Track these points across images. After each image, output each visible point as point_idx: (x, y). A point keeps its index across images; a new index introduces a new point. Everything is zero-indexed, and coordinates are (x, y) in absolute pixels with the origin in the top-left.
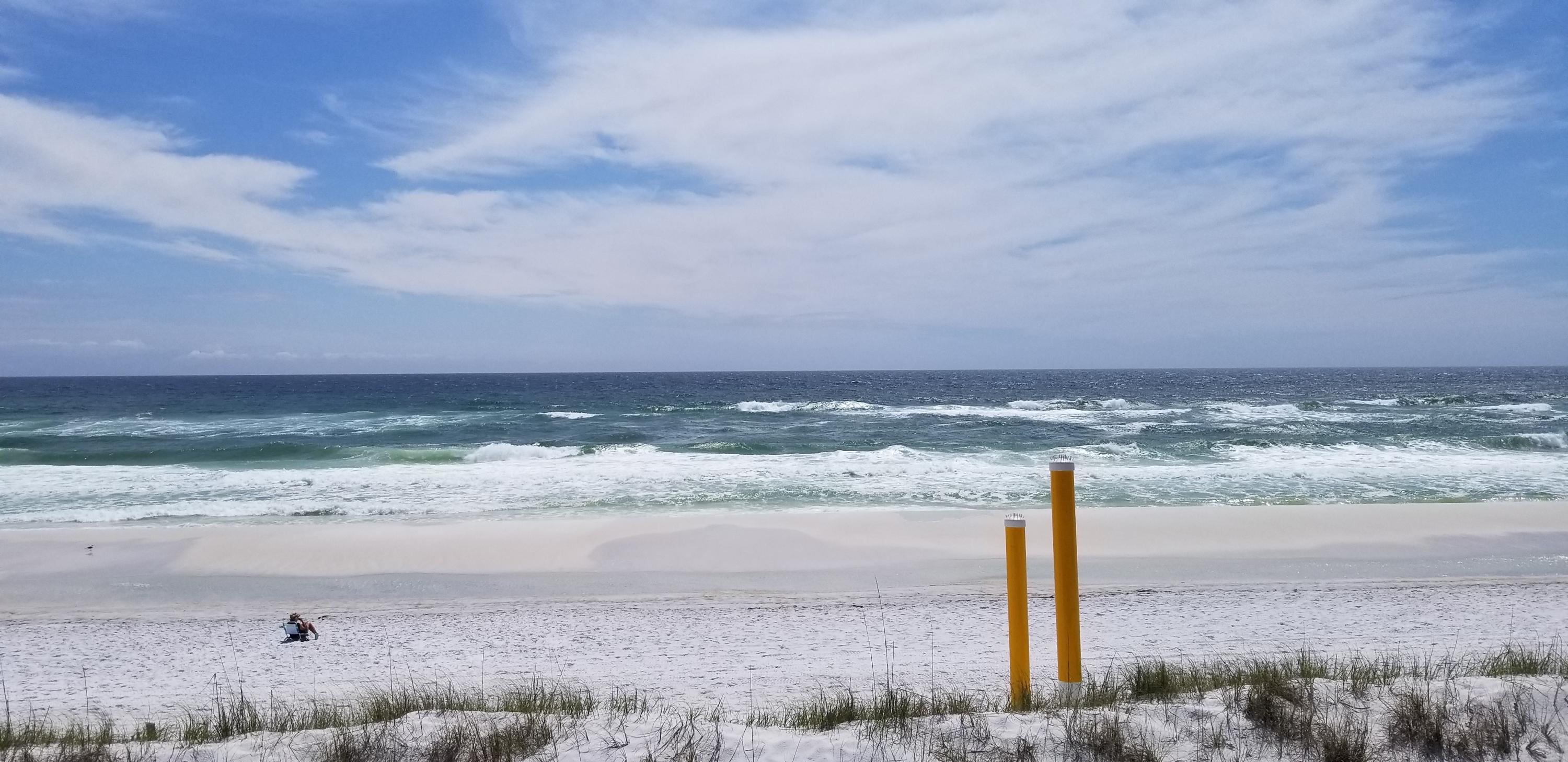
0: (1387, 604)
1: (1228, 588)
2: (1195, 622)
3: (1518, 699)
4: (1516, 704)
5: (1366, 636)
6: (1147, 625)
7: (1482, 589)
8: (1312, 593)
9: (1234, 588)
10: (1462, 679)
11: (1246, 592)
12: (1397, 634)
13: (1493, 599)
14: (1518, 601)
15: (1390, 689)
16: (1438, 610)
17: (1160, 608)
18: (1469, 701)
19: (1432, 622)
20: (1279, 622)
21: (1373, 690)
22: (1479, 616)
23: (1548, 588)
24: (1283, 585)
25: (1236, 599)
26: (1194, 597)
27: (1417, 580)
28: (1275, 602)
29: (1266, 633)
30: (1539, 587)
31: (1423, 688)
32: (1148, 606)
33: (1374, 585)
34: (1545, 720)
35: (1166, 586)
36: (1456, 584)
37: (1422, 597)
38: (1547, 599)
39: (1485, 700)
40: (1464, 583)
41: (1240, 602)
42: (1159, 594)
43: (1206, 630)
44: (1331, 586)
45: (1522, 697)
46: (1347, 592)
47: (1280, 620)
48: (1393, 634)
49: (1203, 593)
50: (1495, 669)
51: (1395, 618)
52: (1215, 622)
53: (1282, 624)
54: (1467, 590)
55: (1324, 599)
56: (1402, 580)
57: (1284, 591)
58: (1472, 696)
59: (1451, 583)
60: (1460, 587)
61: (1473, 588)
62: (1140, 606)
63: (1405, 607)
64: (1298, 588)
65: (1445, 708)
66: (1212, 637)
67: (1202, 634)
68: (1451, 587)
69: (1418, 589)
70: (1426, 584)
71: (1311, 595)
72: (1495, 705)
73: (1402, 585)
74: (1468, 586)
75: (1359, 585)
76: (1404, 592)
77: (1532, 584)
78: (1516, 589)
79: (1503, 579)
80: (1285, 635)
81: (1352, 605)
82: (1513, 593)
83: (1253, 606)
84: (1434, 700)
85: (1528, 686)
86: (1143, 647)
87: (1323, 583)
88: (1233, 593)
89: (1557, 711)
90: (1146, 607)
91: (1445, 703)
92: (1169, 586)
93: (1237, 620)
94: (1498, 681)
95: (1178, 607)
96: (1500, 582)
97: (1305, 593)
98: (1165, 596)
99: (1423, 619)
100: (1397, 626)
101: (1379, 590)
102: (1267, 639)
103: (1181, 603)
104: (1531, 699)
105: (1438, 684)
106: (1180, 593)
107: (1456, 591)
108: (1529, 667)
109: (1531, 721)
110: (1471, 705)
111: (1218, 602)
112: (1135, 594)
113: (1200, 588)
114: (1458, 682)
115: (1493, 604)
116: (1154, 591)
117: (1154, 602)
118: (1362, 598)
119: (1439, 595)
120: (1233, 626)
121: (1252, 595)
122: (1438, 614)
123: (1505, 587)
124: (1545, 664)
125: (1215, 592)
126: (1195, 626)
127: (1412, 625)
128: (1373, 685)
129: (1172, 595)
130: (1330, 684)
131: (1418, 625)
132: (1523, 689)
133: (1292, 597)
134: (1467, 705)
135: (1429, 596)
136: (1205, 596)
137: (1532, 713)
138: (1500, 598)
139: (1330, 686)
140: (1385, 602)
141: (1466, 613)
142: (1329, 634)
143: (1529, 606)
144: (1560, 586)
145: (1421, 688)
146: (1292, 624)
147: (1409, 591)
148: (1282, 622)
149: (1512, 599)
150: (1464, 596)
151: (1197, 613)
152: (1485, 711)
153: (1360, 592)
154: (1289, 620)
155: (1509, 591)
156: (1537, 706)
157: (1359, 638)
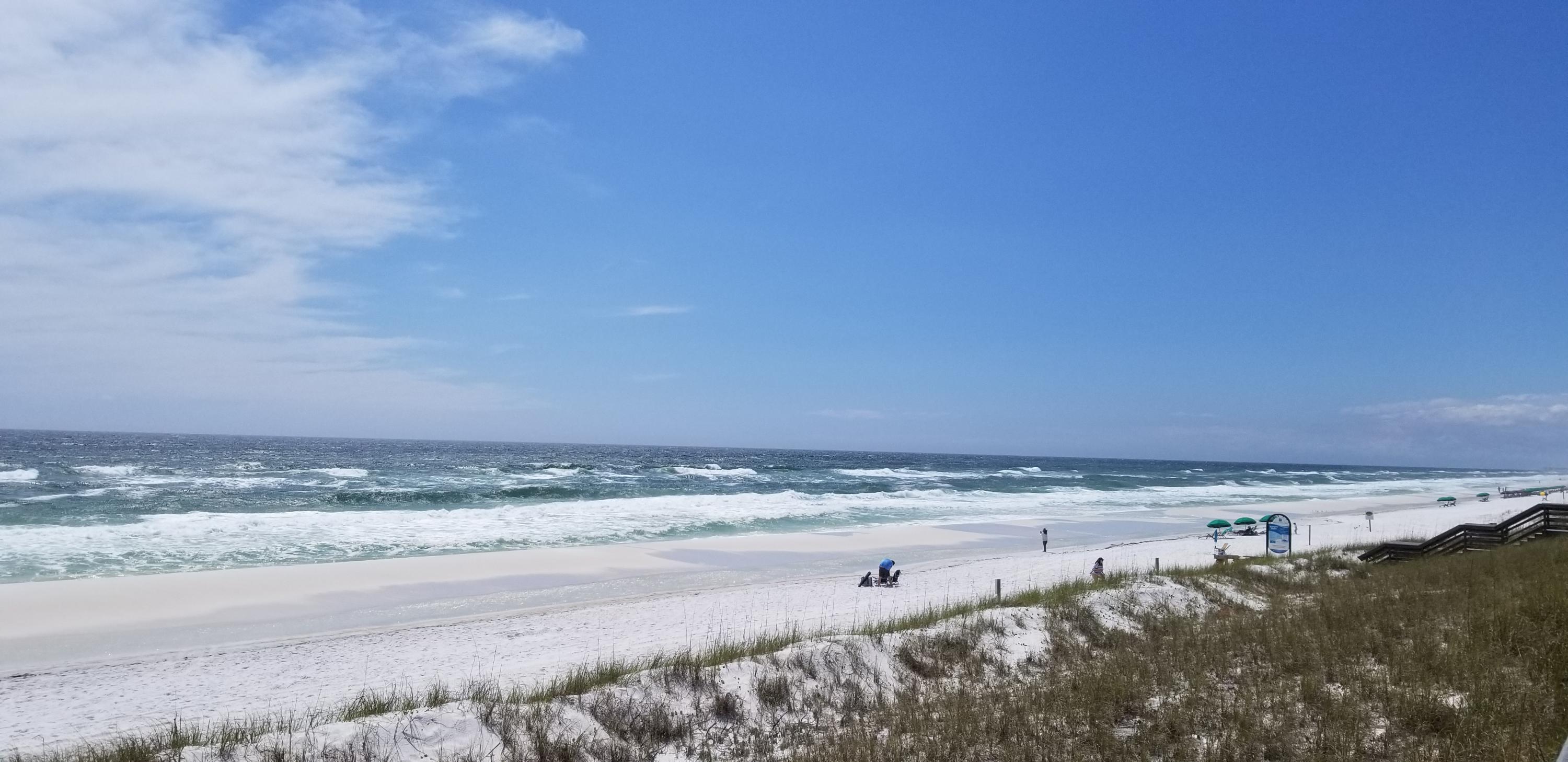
0: (272, 663)
1: (116, 663)
2: (75, 703)
3: (366, 738)
4: (364, 744)
5: (250, 696)
6: (19, 714)
7: (357, 640)
8: (202, 659)
9: (121, 662)
10: (321, 728)
11: (134, 665)
12: (278, 691)
13: (365, 648)
14: (385, 647)
15: (256, 748)
16: (317, 663)
17: (36, 692)
18: (325, 747)
19: (310, 676)
20: (166, 693)
21: (240, 749)
22: (351, 665)
23: (410, 633)
24: (173, 654)
25: (122, 674)
26: (77, 676)
27: (302, 636)
28: (164, 673)
29: (151, 705)
30: (403, 633)
31: (285, 741)
32: (23, 691)
33: (262, 645)
34: (386, 753)
35: (47, 667)
36: (335, 637)
37: (304, 652)
38: (408, 643)
39: (339, 744)
40: (343, 636)
41: (126, 677)
42: (37, 678)
43: (85, 710)
44: (221, 651)
45: (370, 736)
46: (236, 654)
47: (167, 691)
48: (274, 692)
49: (86, 671)
50: (351, 715)
51: (278, 675)
52: (97, 701)
53: (168, 694)
54: (344, 641)
55: (213, 664)
56: (289, 637)
57: (175, 660)
58: (328, 742)
59: (331, 637)
60: (338, 640)
61: (349, 639)
62: (14, 693)
63: (288, 663)
64: (189, 655)
65: (304, 757)
66: (91, 718)
67: (81, 716)
68: (330, 641)
69: (301, 646)
70: (309, 640)
71: (201, 661)
72: (346, 748)
73: (287, 642)
74: (345, 638)
75: (248, 647)
76: (290, 649)
77: (397, 631)
78: (384, 636)
79: (373, 629)
80: (171, 705)
81: (239, 667)
82: (382, 640)
83: (141, 679)
84: (294, 751)
85: (375, 724)
86: (11, 739)
87: (214, 648)
88: (120, 668)
89: (396, 742)
90: (20, 694)
91: (304, 752)
92: (49, 667)
93: (122, 696)
94: (351, 724)
95: (58, 688)
96: (374, 632)
97: (196, 660)
98: (44, 679)
99: (302, 673)
100: (279, 683)
101: (266, 650)
102: (151, 711)
103: (61, 685)
104: (377, 737)
105: (299, 736)
106: (62, 674)
107: (335, 643)
108: (379, 708)
109: (375, 757)
110: (327, 751)
111: (102, 679)
112: (9, 680)
113: (85, 666)
114: (317, 731)
115: (364, 653)
116: (32, 675)
117: (31, 687)
118: (249, 659)
119: (320, 649)
120: (116, 703)
121: (140, 667)
122: (317, 667)
123: (376, 636)
124: (390, 703)
125: (101, 669)
126: (75, 708)
127: (292, 681)
128: (240, 745)
129: (52, 678)
130: (198, 751)
131: (298, 680)
132: (371, 728)
133: (181, 665)
134: (323, 751)
135: (310, 651)
136: (89, 674)
137: (376, 748)
138: (370, 646)
139: (198, 753)
140: (270, 661)
141: (340, 664)
142: (215, 699)
143: (393, 651)
144: (419, 631)
145: (284, 741)
146: (178, 693)
147: (293, 648)
148: (169, 692)
149: (380, 647)
150: (341, 647)
151: (79, 693)
152: (338, 754)
153: (248, 653)
154: (177, 689)
155: (378, 639)
156: (381, 741)
157: (242, 699)
